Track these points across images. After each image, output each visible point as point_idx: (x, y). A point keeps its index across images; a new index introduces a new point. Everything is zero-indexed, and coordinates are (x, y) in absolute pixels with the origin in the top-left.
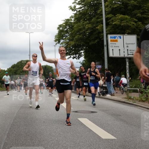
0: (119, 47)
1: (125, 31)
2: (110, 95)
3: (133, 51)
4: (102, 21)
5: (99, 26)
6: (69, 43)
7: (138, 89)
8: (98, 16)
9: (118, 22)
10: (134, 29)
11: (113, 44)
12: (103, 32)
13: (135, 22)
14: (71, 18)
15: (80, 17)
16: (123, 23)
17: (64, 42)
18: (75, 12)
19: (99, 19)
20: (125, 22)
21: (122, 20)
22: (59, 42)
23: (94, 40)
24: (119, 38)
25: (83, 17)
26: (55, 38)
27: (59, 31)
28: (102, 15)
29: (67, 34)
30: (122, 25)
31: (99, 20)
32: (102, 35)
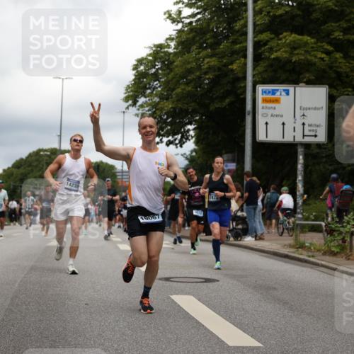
0: (282, 116)
1: (301, 76)
2: (252, 237)
3: (318, 126)
4: (245, 49)
5: (238, 61)
6: (160, 106)
7: (323, 224)
8: (235, 37)
9: (285, 52)
10: (324, 71)
11: (269, 108)
12: (245, 78)
13: (328, 53)
14: (169, 41)
15: (190, 38)
16: (298, 54)
17: (146, 102)
18: (180, 26)
19: (237, 44)
20: (303, 52)
21: (295, 48)
22: (134, 103)
23: (223, 98)
24: (283, 93)
25: (198, 38)
26: (126, 93)
27: (135, 75)
28: (245, 34)
29: (155, 83)
30: (294, 59)
31: (238, 46)
32: (242, 85)
